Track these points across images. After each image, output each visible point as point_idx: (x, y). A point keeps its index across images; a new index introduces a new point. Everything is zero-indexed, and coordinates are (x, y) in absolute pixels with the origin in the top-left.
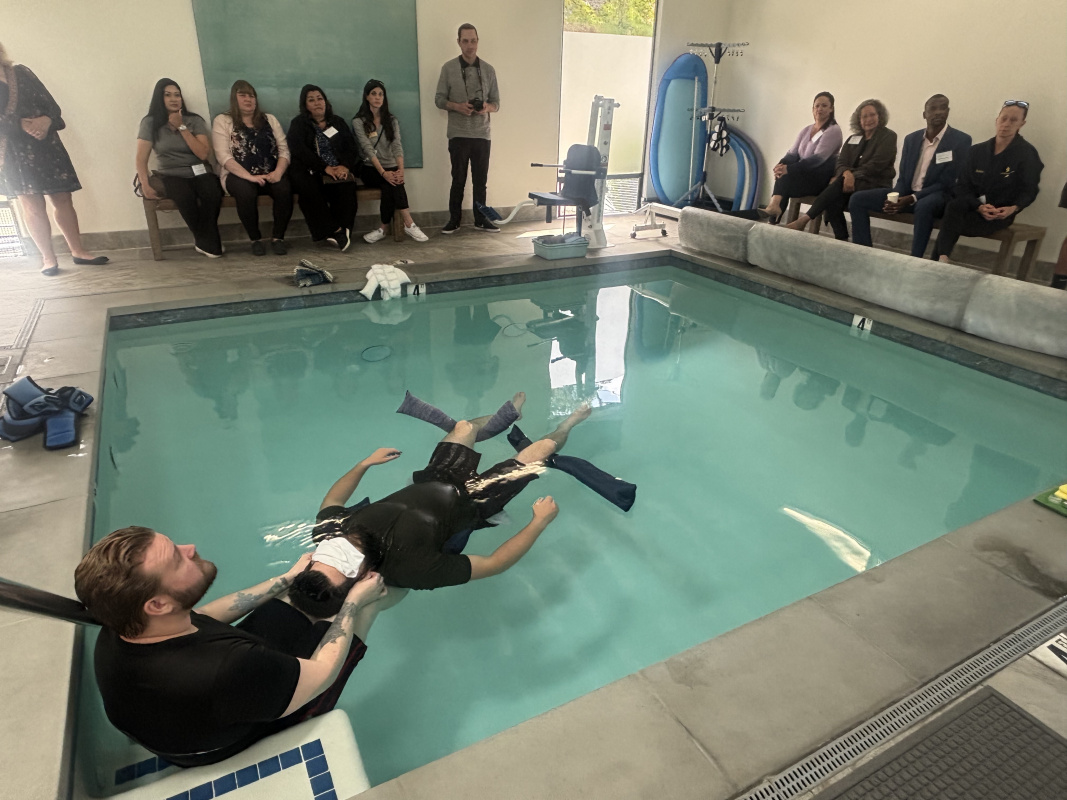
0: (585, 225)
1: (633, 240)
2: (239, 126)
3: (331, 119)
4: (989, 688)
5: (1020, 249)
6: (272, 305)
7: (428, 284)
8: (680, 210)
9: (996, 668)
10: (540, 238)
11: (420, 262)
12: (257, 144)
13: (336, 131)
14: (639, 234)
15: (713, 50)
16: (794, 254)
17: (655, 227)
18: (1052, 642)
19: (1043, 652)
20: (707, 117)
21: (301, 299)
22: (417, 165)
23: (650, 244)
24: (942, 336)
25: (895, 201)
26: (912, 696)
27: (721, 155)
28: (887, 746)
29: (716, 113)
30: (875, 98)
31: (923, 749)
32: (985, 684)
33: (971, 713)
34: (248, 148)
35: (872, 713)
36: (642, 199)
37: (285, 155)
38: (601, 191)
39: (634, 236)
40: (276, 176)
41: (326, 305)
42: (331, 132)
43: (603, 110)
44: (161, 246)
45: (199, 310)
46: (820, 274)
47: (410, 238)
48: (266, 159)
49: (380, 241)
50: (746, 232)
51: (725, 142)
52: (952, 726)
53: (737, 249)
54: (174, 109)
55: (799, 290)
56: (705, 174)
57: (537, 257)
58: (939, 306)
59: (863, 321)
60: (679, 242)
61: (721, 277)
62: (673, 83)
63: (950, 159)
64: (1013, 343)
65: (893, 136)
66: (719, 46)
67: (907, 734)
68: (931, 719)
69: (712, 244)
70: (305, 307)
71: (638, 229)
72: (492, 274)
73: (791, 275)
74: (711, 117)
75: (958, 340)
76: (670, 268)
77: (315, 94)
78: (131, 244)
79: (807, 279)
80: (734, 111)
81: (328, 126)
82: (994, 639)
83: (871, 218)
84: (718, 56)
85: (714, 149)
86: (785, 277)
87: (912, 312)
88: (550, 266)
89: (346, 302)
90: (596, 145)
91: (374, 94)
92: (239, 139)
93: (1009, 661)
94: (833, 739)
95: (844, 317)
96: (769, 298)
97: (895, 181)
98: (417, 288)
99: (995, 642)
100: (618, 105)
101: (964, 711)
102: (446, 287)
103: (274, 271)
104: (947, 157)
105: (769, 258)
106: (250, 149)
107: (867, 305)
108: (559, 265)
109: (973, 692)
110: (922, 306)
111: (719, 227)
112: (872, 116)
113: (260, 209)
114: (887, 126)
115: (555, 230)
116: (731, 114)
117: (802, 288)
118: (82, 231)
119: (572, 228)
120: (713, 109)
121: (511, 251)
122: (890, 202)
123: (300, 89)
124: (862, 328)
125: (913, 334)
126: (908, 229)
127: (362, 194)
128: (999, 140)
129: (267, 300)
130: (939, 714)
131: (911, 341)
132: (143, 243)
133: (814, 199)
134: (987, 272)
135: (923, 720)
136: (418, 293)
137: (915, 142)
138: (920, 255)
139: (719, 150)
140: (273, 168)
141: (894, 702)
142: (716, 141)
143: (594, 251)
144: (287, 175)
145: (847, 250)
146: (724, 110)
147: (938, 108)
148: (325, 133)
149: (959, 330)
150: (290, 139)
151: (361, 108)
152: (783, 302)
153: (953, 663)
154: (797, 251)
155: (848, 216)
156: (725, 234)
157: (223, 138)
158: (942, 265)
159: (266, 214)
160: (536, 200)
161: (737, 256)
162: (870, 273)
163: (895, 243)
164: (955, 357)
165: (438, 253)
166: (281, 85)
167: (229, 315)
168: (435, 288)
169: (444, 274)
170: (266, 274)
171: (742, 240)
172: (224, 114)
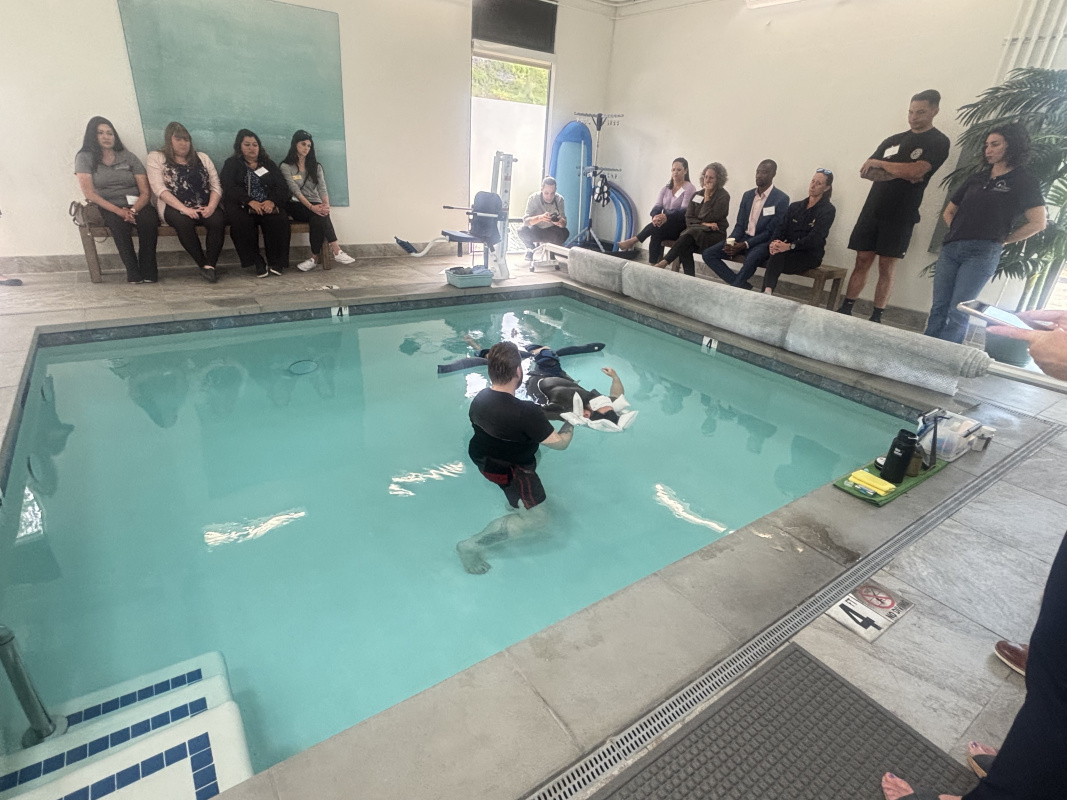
0: (490, 259)
1: (531, 274)
2: (170, 162)
3: (263, 160)
4: (794, 642)
5: (828, 286)
6: (204, 324)
7: (350, 307)
8: (569, 250)
9: (801, 626)
10: (452, 269)
11: (346, 287)
12: (188, 180)
13: (266, 171)
14: (537, 269)
15: (596, 119)
16: (658, 287)
18: (843, 601)
19: (836, 611)
20: (591, 174)
21: (231, 320)
22: (344, 203)
24: (769, 353)
25: (732, 244)
26: (733, 655)
27: (603, 205)
28: (712, 701)
29: (598, 171)
31: (735, 706)
32: (791, 641)
33: (779, 667)
35: (700, 673)
37: (217, 190)
38: (504, 232)
39: (532, 269)
40: (208, 211)
42: (262, 172)
43: (504, 163)
44: (98, 271)
45: (132, 328)
46: (678, 304)
47: (338, 262)
48: (199, 195)
49: (311, 270)
51: (606, 195)
52: (765, 679)
53: (614, 283)
55: (661, 316)
56: (591, 221)
57: (449, 285)
58: (768, 330)
59: (710, 341)
61: (602, 305)
62: (563, 144)
63: (773, 213)
64: (823, 358)
66: (600, 115)
67: (728, 689)
68: (747, 675)
69: (595, 277)
70: (235, 326)
73: (656, 304)
74: (595, 174)
75: (781, 356)
76: (562, 298)
78: (70, 267)
79: (669, 308)
80: (613, 170)
81: (259, 167)
82: (800, 600)
84: (599, 124)
85: (597, 201)
86: (652, 306)
87: (747, 335)
88: (461, 293)
89: (275, 322)
90: (498, 193)
91: (302, 143)
93: (810, 620)
94: (667, 698)
95: (694, 338)
96: (639, 322)
98: (340, 310)
99: (799, 605)
100: (516, 160)
101: (774, 666)
102: (368, 310)
103: (208, 295)
104: (770, 211)
105: (638, 290)
107: (714, 329)
108: (469, 292)
109: (782, 648)
110: (755, 330)
111: (600, 264)
115: (466, 262)
116: (611, 172)
117: (664, 315)
119: (480, 261)
120: (597, 168)
121: (426, 280)
122: (729, 245)
124: (710, 348)
125: (749, 352)
127: (295, 227)
129: (198, 320)
130: (755, 669)
131: (747, 357)
132: (81, 267)
134: (804, 303)
135: (742, 675)
136: (342, 315)
137: (748, 199)
139: (602, 202)
141: (719, 662)
142: (599, 195)
143: (497, 282)
145: (697, 284)
146: (605, 169)
148: (256, 172)
149: (783, 349)
152: (649, 326)
153: (768, 623)
154: (660, 285)
156: (606, 270)
157: (156, 172)
160: (448, 237)
161: (614, 288)
164: (780, 370)
165: (362, 280)
166: (216, 129)
167: (162, 333)
168: (357, 310)
169: (366, 298)
170: (200, 296)
171: (618, 275)
172: (158, 151)
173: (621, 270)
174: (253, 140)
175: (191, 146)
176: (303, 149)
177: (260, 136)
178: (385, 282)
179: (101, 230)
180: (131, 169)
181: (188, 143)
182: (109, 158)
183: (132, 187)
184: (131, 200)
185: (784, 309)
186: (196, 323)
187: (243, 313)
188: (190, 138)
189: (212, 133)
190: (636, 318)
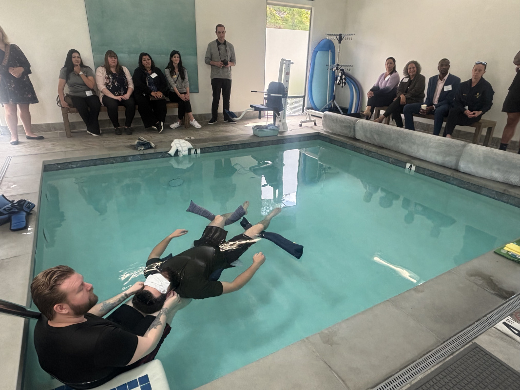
0: (277, 120)
1: (300, 127)
2: (109, 72)
3: (154, 69)
4: (475, 343)
5: (484, 132)
6: (125, 159)
7: (201, 149)
8: (323, 113)
9: (478, 334)
10: (255, 126)
11: (198, 138)
12: (117, 81)
13: (156, 75)
14: (303, 125)
15: (338, 37)
17: (311, 121)
18: (504, 320)
19: (500, 326)
20: (335, 69)
21: (139, 156)
22: (196, 91)
23: (308, 129)
24: (448, 173)
25: (425, 109)
26: (438, 348)
27: (342, 87)
28: (427, 373)
29: (339, 67)
30: (415, 60)
31: (444, 374)
32: (473, 342)
33: (466, 356)
34: (113, 83)
35: (419, 357)
36: (305, 108)
37: (131, 86)
38: (285, 104)
39: (301, 125)
40: (127, 96)
41: (151, 159)
42: (154, 75)
43: (286, 65)
44: (70, 130)
45: (89, 161)
46: (391, 144)
47: (192, 126)
48: (122, 88)
49: (178, 128)
50: (355, 123)
51: (344, 81)
52: (458, 362)
53: (350, 132)
54: (77, 64)
55: (380, 151)
56: (335, 96)
57: (254, 135)
58: (447, 159)
59: (411, 166)
60: (322, 128)
61: (343, 145)
62: (318, 52)
63: (451, 89)
64: (482, 176)
65: (423, 78)
66: (340, 35)
67: (436, 367)
68: (447, 359)
69: (338, 129)
70: (141, 160)
71: (303, 122)
72: (233, 144)
73: (376, 144)
74: (337, 69)
75: (456, 175)
76: (319, 141)
77: (146, 57)
78: (55, 129)
79: (384, 146)
80: (348, 66)
81: (152, 73)
82: (477, 319)
83: (414, 117)
84: (340, 40)
85: (339, 84)
86: (374, 145)
87: (434, 162)
88: (259, 140)
89: (161, 157)
90: (282, 82)
91: (175, 57)
92: (109, 78)
93: (484, 330)
94: (400, 370)
95: (401, 164)
96: (366, 155)
97: (425, 99)
98: (196, 150)
99: (477, 321)
100: (293, 63)
101: (463, 356)
102: (210, 150)
103: (126, 143)
104: (449, 88)
105: (366, 136)
106: (114, 83)
107: (412, 158)
108: (265, 139)
109: (468, 345)
110: (439, 159)
111: (341, 121)
112: (414, 69)
113: (118, 112)
114: (421, 73)
115: (263, 122)
116: (346, 67)
117: (382, 151)
118: (32, 123)
119: (271, 121)
120: (338, 65)
121: (241, 132)
122: (423, 109)
123: (139, 55)
124: (411, 170)
125: (435, 172)
126: (432, 122)
127: (169, 105)
128: (473, 80)
129: (121, 157)
130: (451, 357)
131: (434, 175)
132: (61, 129)
133: (387, 108)
134: (470, 143)
135: (444, 360)
136: (196, 153)
137: (434, 81)
138: (438, 135)
139: (341, 85)
140: (125, 93)
141: (430, 351)
142: (340, 80)
143: (282, 133)
144: (132, 96)
145: (402, 132)
146: (344, 66)
147: (444, 65)
148: (151, 76)
149: (457, 170)
150: (133, 79)
151: (169, 64)
152: (372, 157)
153: (458, 331)
154: (379, 133)
155: (403, 116)
156: (345, 125)
157: (101, 77)
158: (448, 139)
159: (122, 115)
160: (254, 108)
161: (350, 135)
162: (414, 143)
163: (425, 129)
164: (455, 183)
167: (104, 164)
168: (204, 150)
169: (209, 144)
171: (353, 127)
172: (102, 66)
175: (118, 62)
184: (88, 93)
185: (457, 146)
187: (145, 153)
189: (128, 55)
190: (364, 152)
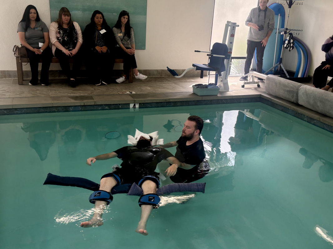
0: (219, 80)
3: (104, 25)
7: (140, 104)
8: (266, 76)
10: (196, 85)
13: (105, 31)
14: (246, 86)
15: (288, 1)
16: (321, 102)
17: (254, 82)
21: (80, 107)
22: (143, 48)
27: (290, 51)
29: (288, 31)
37: (80, 40)
39: (243, 86)
40: (75, 51)
41: (91, 110)
42: (103, 32)
44: (21, 78)
48: (72, 43)
49: (123, 83)
51: (292, 45)
53: (293, 97)
56: (281, 59)
57: (194, 94)
60: (265, 91)
61: (284, 110)
70: (81, 111)
71: (245, 83)
73: (319, 111)
74: (285, 33)
76: (260, 103)
77: (98, 15)
78: (10, 76)
79: (328, 114)
80: (297, 30)
81: (102, 29)
85: (286, 48)
86: (317, 112)
88: (200, 99)
89: (101, 109)
96: (308, 122)
98: (135, 105)
105: (308, 103)
108: (204, 98)
117: (325, 119)
119: (213, 81)
121: (182, 90)
136: (135, 108)
142: (287, 44)
143: (222, 93)
146: (293, 30)
148: (100, 32)
152: (315, 125)
154: (323, 100)
156: (288, 89)
157: (53, 32)
160: (195, 67)
161: (293, 100)
165: (147, 89)
166: (84, 10)
167: (46, 112)
168: (143, 105)
169: (149, 99)
170: (66, 94)
171: (296, 93)
172: (55, 21)
173: (298, 90)
174: (100, 15)
175: (70, 19)
176: (124, 20)
177: (104, 14)
178: (160, 90)
179: (25, 59)
180: (42, 30)
181: (69, 18)
182: (33, 25)
183: (41, 38)
184: (41, 45)
186: (63, 108)
187: (86, 104)
188: (70, 15)
189: (82, 12)
190: (306, 119)
